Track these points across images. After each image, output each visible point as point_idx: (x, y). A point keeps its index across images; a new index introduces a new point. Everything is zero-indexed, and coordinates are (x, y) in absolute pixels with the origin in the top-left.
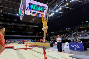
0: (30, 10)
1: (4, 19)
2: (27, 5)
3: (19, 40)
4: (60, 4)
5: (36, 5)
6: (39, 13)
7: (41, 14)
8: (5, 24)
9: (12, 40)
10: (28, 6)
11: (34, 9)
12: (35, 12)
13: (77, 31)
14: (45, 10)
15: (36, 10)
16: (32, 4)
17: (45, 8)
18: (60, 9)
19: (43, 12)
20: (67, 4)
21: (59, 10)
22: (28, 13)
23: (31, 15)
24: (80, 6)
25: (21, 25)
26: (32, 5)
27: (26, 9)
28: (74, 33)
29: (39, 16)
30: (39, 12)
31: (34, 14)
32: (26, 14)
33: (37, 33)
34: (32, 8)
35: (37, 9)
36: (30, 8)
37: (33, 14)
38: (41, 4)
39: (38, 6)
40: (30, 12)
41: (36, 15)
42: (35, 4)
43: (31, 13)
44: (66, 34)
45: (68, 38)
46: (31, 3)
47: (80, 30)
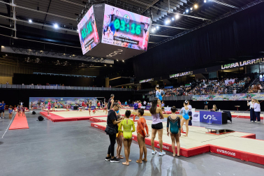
0: (112, 33)
1: (15, 38)
2: (106, 22)
3: (62, 99)
4: (179, 6)
5: (127, 20)
6: (131, 39)
7: (138, 42)
8: (20, 53)
9: (43, 99)
10: (109, 23)
11: (121, 29)
12: (124, 36)
13: (215, 79)
14: (146, 31)
15: (125, 32)
16: (116, 18)
17: (146, 26)
18: (177, 16)
19: (141, 36)
20: (196, 6)
21: (173, 19)
22: (108, 39)
23: (115, 44)
24: (227, 15)
25: (65, 58)
26: (117, 20)
27: (105, 31)
28: (207, 83)
29: (133, 45)
30: (131, 37)
31: (122, 42)
32: (102, 42)
33: (108, 80)
34: (116, 28)
35: (128, 30)
36: (112, 28)
37: (118, 42)
38: (137, 17)
39: (131, 21)
40: (112, 38)
41: (125, 43)
42: (125, 17)
43: (114, 39)
44: (188, 87)
45: (194, 97)
46: (116, 14)
47: (222, 76)
